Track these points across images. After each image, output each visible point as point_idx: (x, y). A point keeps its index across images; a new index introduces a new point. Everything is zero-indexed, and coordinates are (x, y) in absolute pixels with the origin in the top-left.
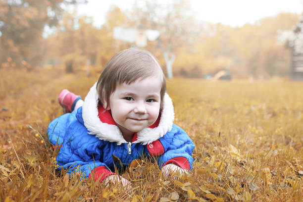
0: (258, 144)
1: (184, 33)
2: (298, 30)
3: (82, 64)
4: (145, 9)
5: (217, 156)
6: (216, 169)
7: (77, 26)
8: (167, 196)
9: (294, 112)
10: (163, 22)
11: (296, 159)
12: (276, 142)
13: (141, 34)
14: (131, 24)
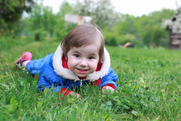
0: (155, 79)
1: (107, 18)
2: (174, 19)
3: (45, 35)
4: (84, 4)
5: (132, 84)
6: (133, 90)
7: (42, 13)
8: (105, 104)
9: (174, 64)
10: (94, 12)
11: (179, 87)
12: (165, 78)
13: (81, 19)
14: (75, 13)
